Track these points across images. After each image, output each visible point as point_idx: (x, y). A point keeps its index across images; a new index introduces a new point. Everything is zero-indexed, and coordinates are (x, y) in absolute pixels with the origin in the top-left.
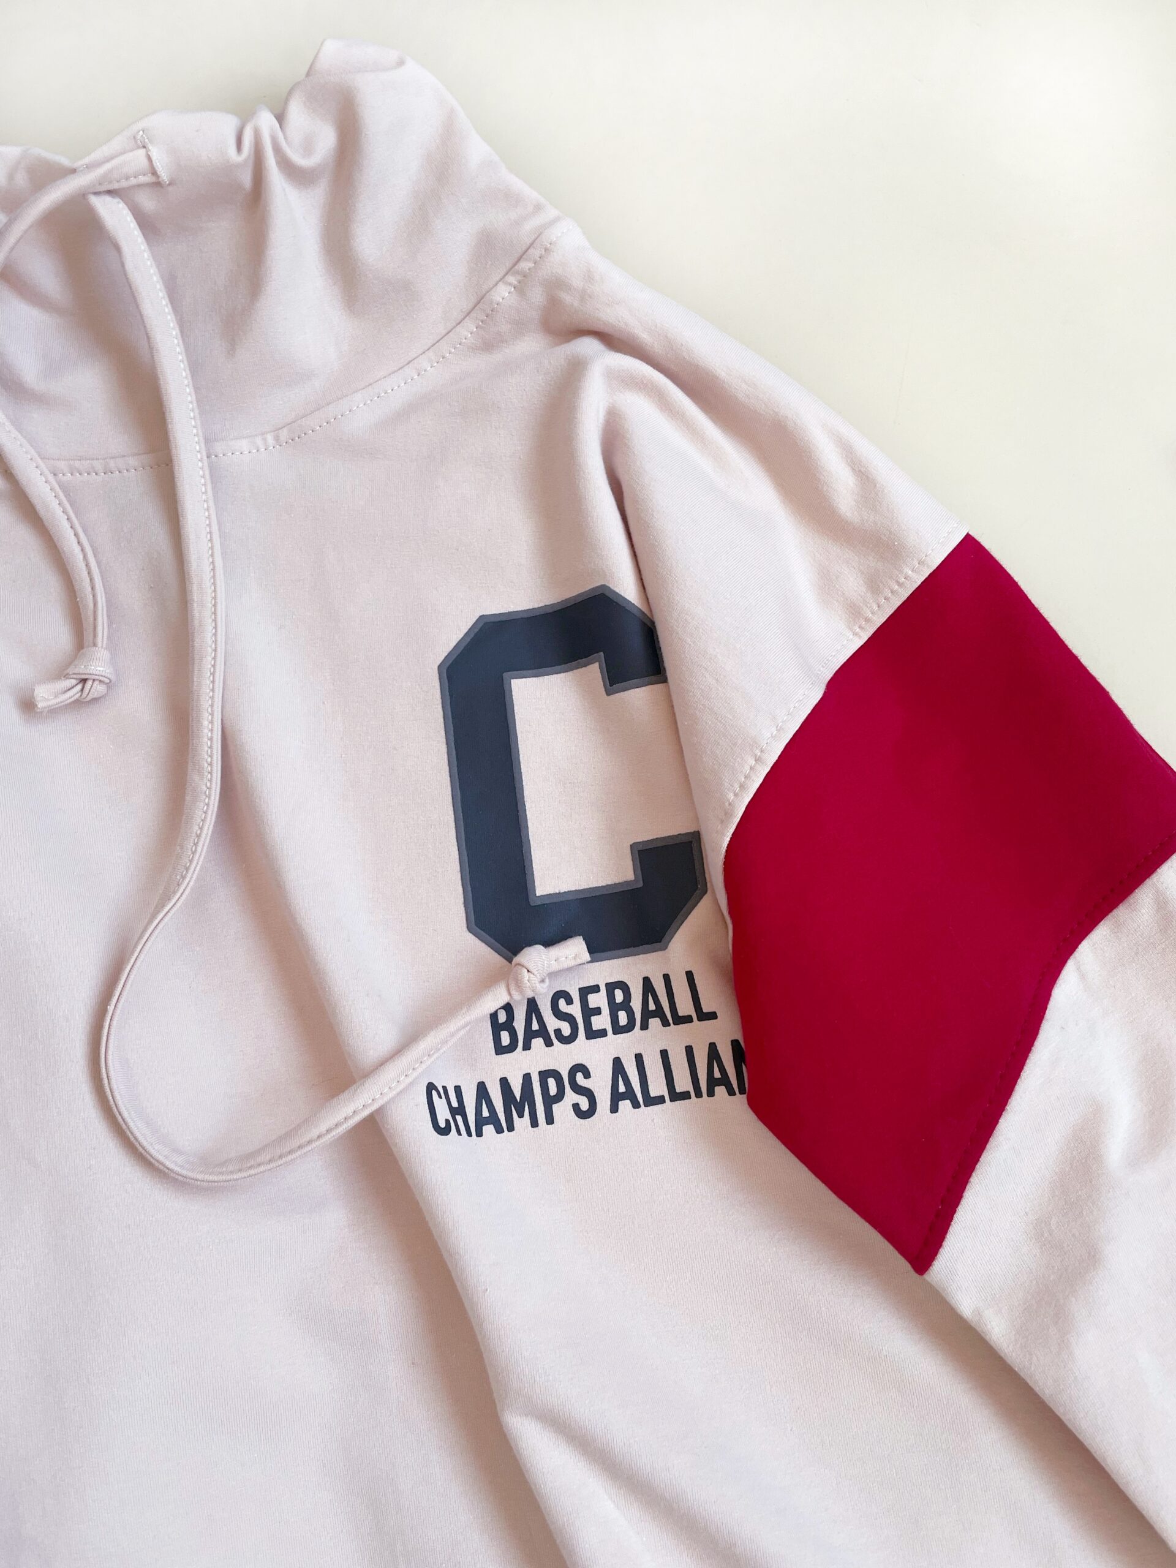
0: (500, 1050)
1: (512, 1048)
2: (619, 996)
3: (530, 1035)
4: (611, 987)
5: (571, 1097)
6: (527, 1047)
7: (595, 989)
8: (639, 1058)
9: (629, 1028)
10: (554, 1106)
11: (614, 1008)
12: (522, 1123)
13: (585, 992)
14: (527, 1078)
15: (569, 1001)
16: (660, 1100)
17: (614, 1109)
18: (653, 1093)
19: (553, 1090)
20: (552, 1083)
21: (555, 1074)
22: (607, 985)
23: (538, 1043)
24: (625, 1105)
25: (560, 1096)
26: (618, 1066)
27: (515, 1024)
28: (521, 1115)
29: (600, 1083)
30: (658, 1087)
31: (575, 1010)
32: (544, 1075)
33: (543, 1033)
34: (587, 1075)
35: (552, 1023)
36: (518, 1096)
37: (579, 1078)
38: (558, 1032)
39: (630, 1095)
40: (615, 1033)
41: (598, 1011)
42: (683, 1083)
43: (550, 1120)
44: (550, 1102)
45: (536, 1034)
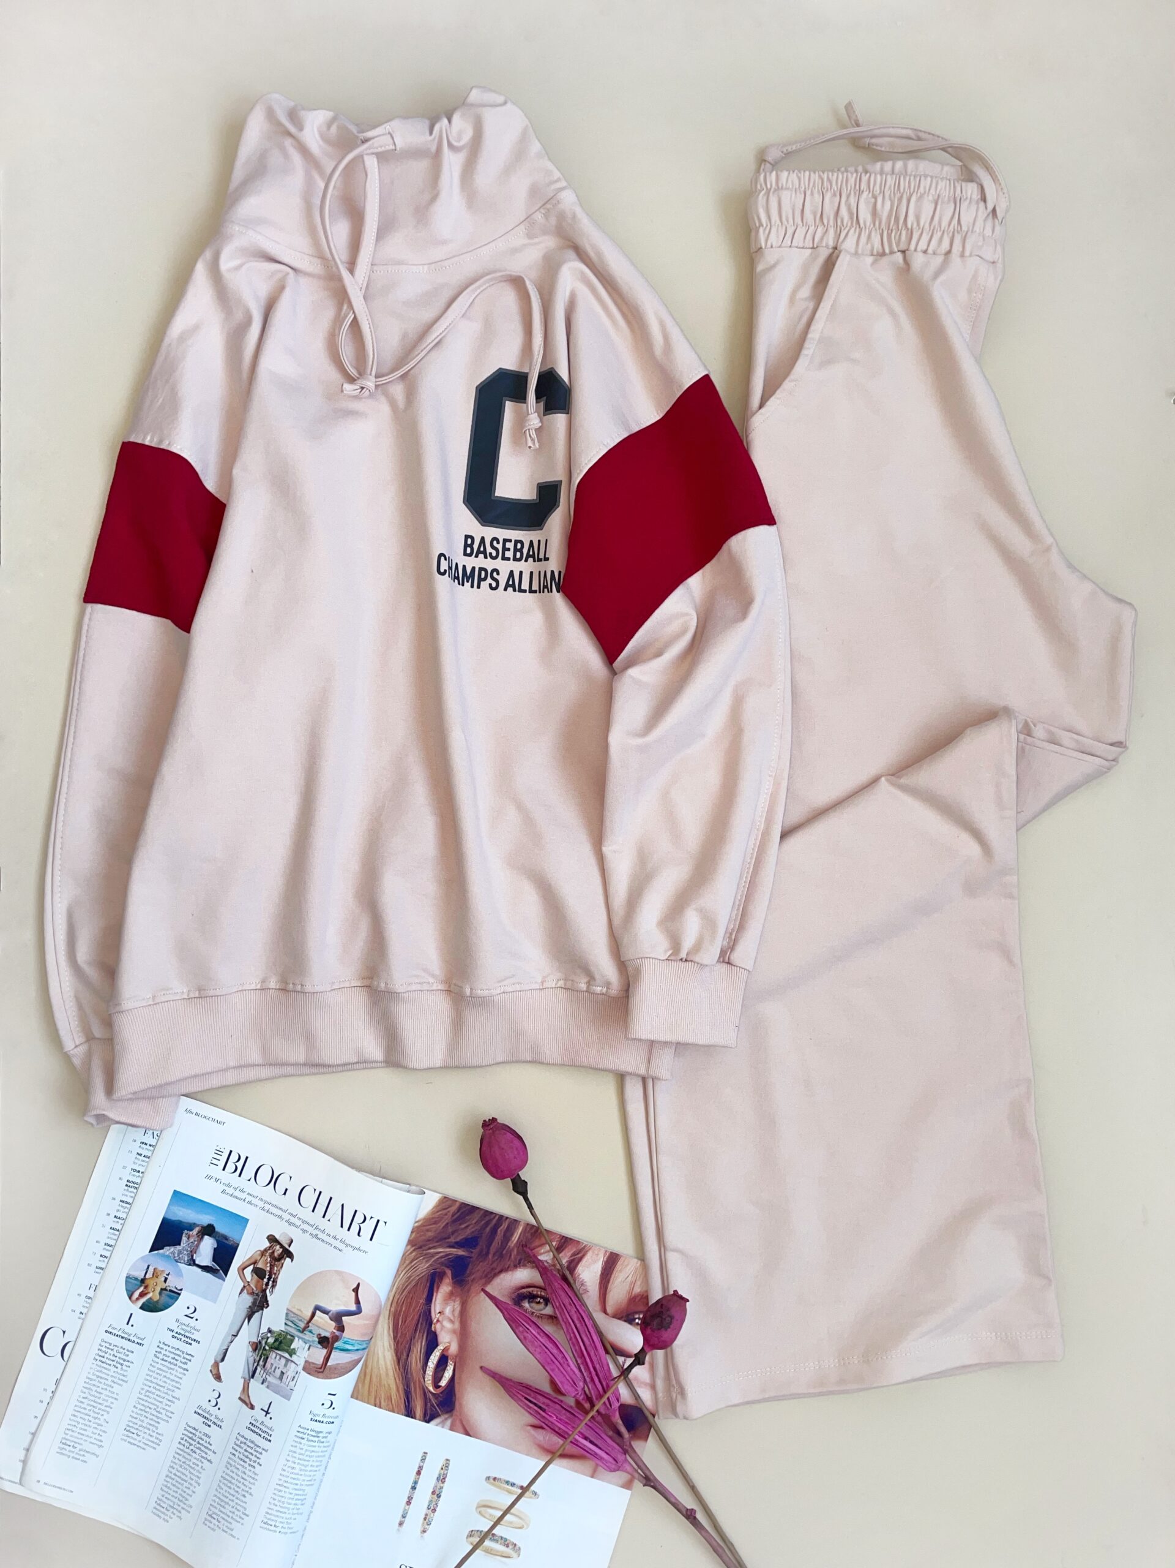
0: (465, 554)
1: (470, 555)
2: (519, 546)
3: (479, 552)
4: (516, 542)
5: (489, 580)
6: (477, 556)
7: (510, 541)
8: (521, 573)
9: (520, 560)
10: (482, 583)
11: (516, 550)
12: (467, 585)
13: (505, 541)
14: (474, 568)
15: (498, 542)
16: (525, 591)
17: (505, 589)
18: (523, 588)
19: (483, 575)
20: (483, 573)
21: (486, 570)
22: (515, 541)
23: (481, 556)
24: (510, 589)
25: (485, 579)
26: (511, 573)
27: (474, 546)
28: (468, 582)
29: (503, 579)
30: (525, 586)
31: (500, 547)
32: (481, 569)
33: (484, 552)
34: (498, 574)
35: (489, 550)
36: (468, 574)
37: (495, 574)
38: (490, 554)
39: (513, 586)
40: (514, 560)
41: (509, 550)
42: (535, 587)
43: (479, 587)
44: (480, 580)
45: (481, 553)
